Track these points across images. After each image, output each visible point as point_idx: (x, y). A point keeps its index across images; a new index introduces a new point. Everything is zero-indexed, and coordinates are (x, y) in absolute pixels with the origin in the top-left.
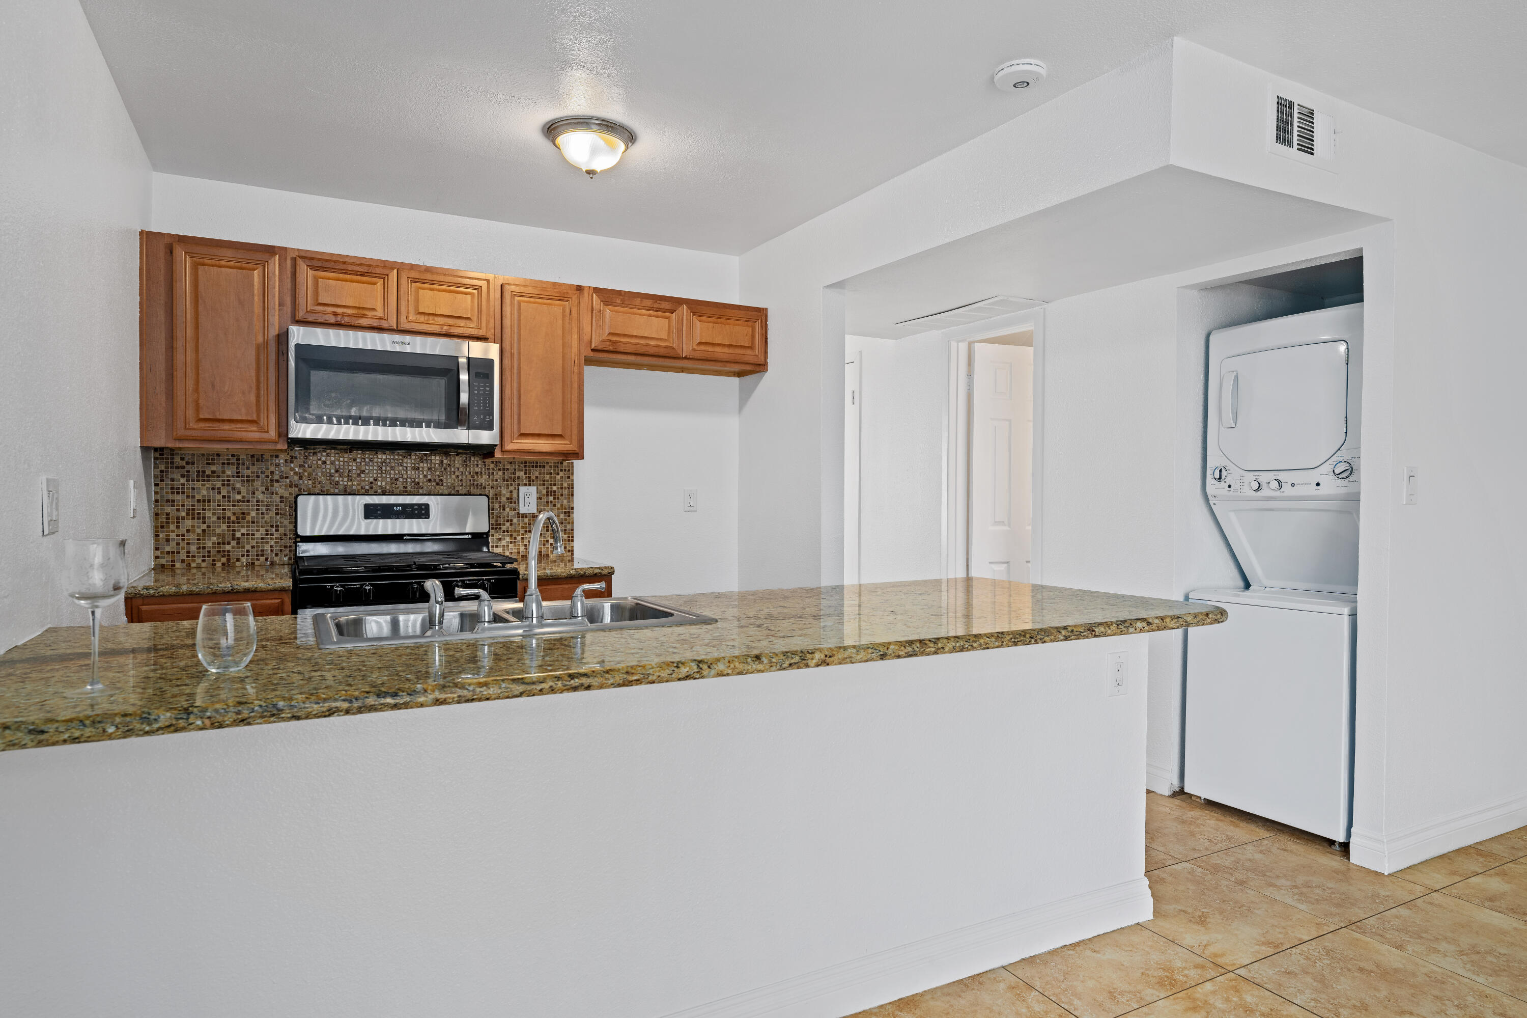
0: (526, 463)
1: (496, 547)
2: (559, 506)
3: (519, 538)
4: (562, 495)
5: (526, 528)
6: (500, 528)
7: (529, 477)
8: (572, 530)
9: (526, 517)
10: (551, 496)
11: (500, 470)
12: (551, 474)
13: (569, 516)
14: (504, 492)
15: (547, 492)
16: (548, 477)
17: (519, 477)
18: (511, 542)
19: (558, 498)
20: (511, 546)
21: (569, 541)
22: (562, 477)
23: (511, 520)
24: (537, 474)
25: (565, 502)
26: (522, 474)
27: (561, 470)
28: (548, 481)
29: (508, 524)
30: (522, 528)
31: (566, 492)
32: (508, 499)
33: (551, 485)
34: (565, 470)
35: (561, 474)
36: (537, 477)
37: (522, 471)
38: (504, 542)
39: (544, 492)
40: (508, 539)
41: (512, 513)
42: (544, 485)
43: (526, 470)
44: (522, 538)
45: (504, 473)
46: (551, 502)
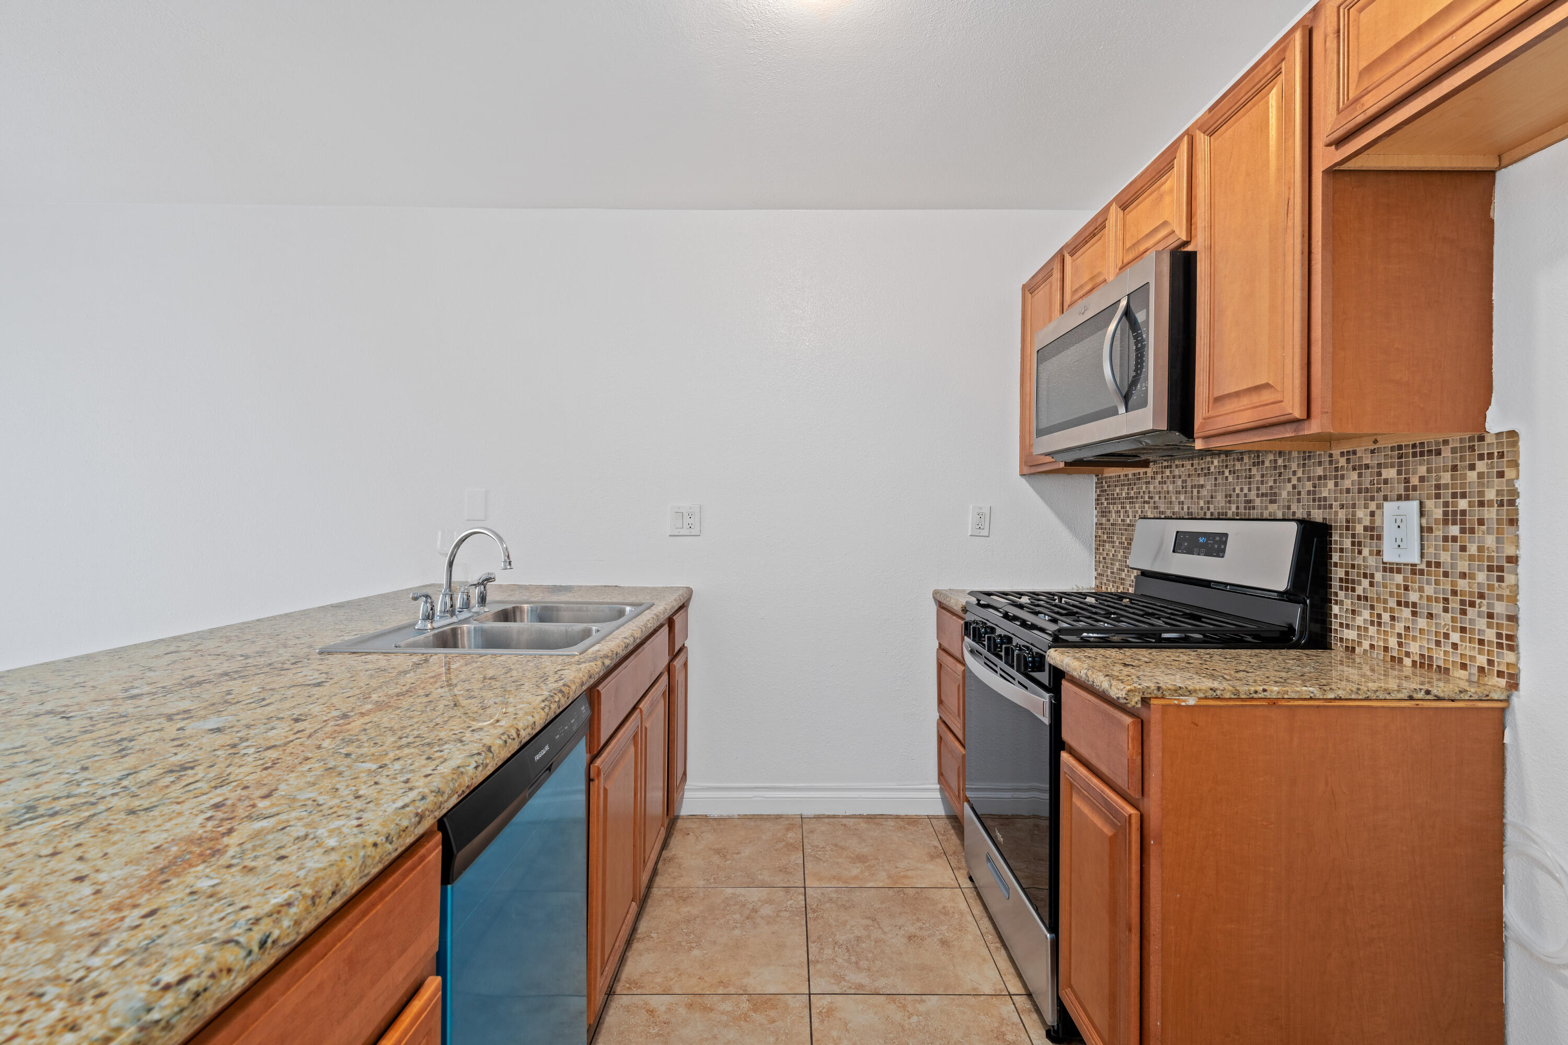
0: (1400, 447)
1: (1348, 626)
2: (1473, 549)
3: (1386, 617)
4: (1481, 522)
5: (1398, 595)
6: (1353, 590)
7: (1407, 481)
8: (1513, 619)
9: (1399, 571)
10: (1454, 523)
11: (1354, 469)
12: (1454, 468)
13: (1501, 579)
14: (1360, 513)
15: (1445, 513)
16: (1446, 478)
17: (1386, 482)
18: (1372, 623)
19: (1472, 531)
20: (1372, 630)
21: (1500, 646)
22: (1481, 475)
23: (1372, 576)
24: (1422, 470)
25: (1490, 541)
26: (1390, 473)
27: (1481, 457)
28: (1446, 486)
29: (1365, 583)
30: (1391, 594)
31: (1490, 514)
32: (1366, 528)
33: (1454, 495)
34: (1490, 456)
35: (1481, 466)
36: (1422, 479)
37: (1392, 466)
38: (1359, 621)
39: (1438, 513)
40: (1366, 614)
41: (1372, 561)
42: (1438, 496)
43: (1400, 465)
44: (1393, 618)
45: (1360, 475)
46: (1454, 539)
